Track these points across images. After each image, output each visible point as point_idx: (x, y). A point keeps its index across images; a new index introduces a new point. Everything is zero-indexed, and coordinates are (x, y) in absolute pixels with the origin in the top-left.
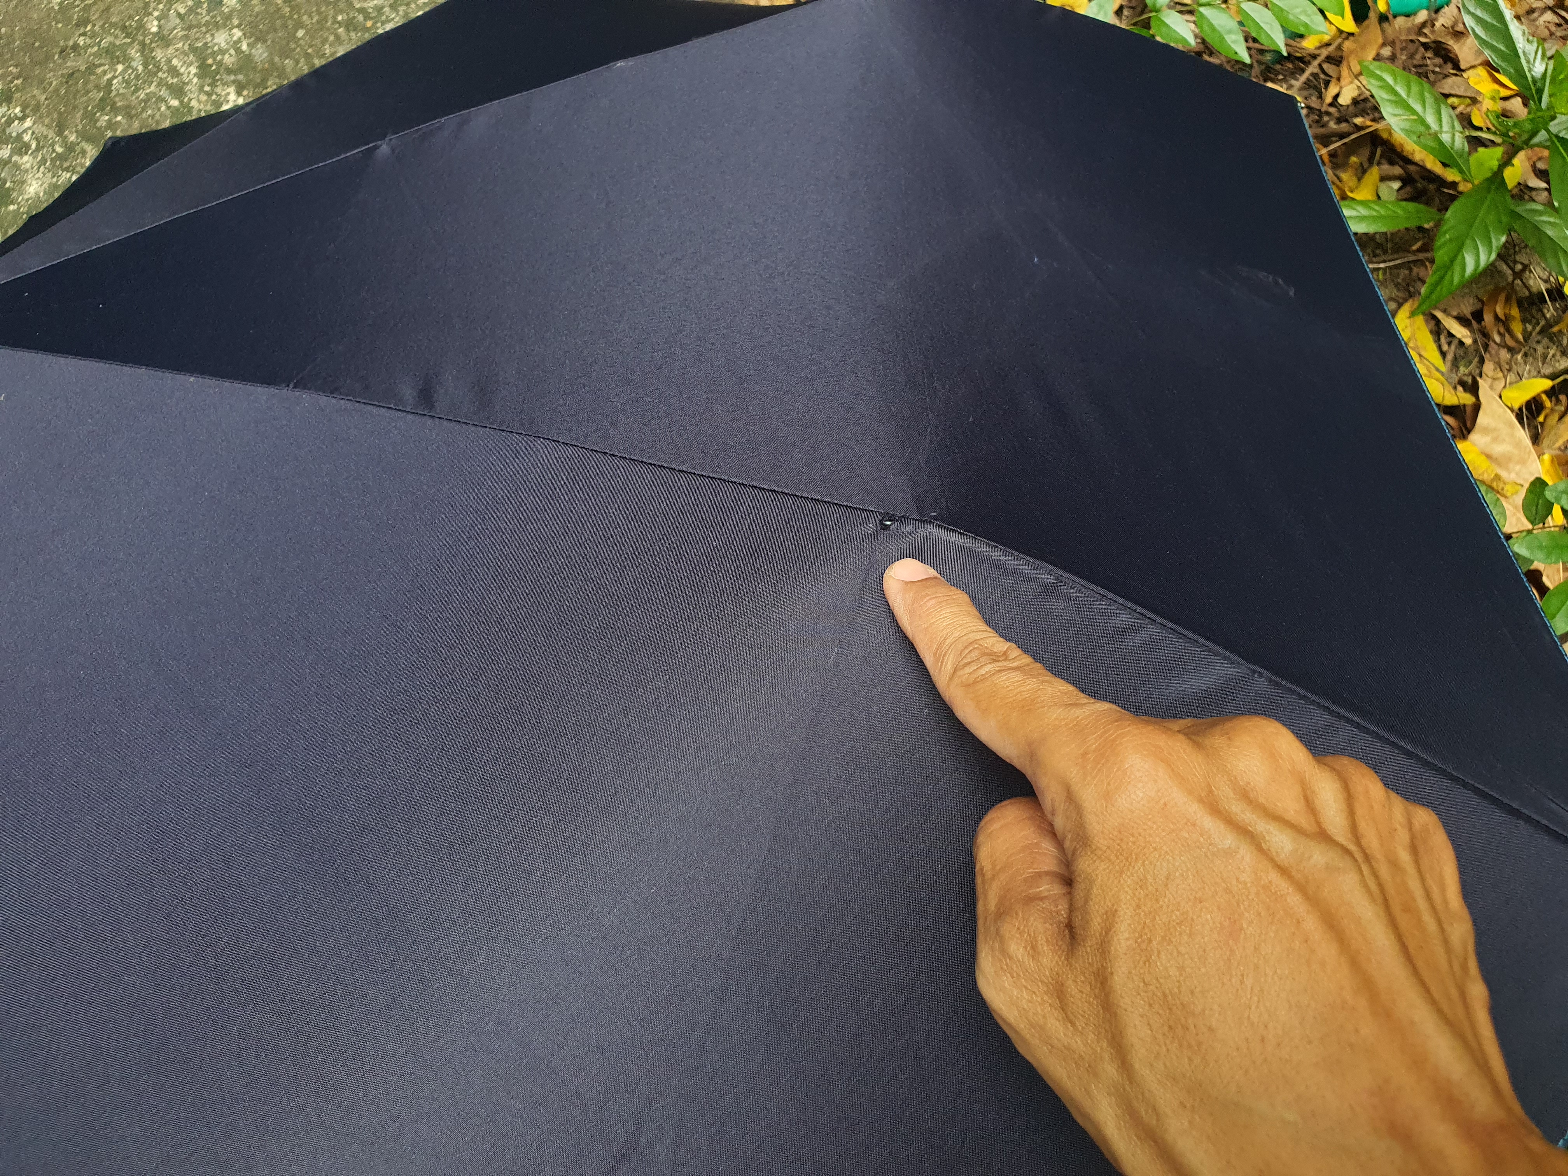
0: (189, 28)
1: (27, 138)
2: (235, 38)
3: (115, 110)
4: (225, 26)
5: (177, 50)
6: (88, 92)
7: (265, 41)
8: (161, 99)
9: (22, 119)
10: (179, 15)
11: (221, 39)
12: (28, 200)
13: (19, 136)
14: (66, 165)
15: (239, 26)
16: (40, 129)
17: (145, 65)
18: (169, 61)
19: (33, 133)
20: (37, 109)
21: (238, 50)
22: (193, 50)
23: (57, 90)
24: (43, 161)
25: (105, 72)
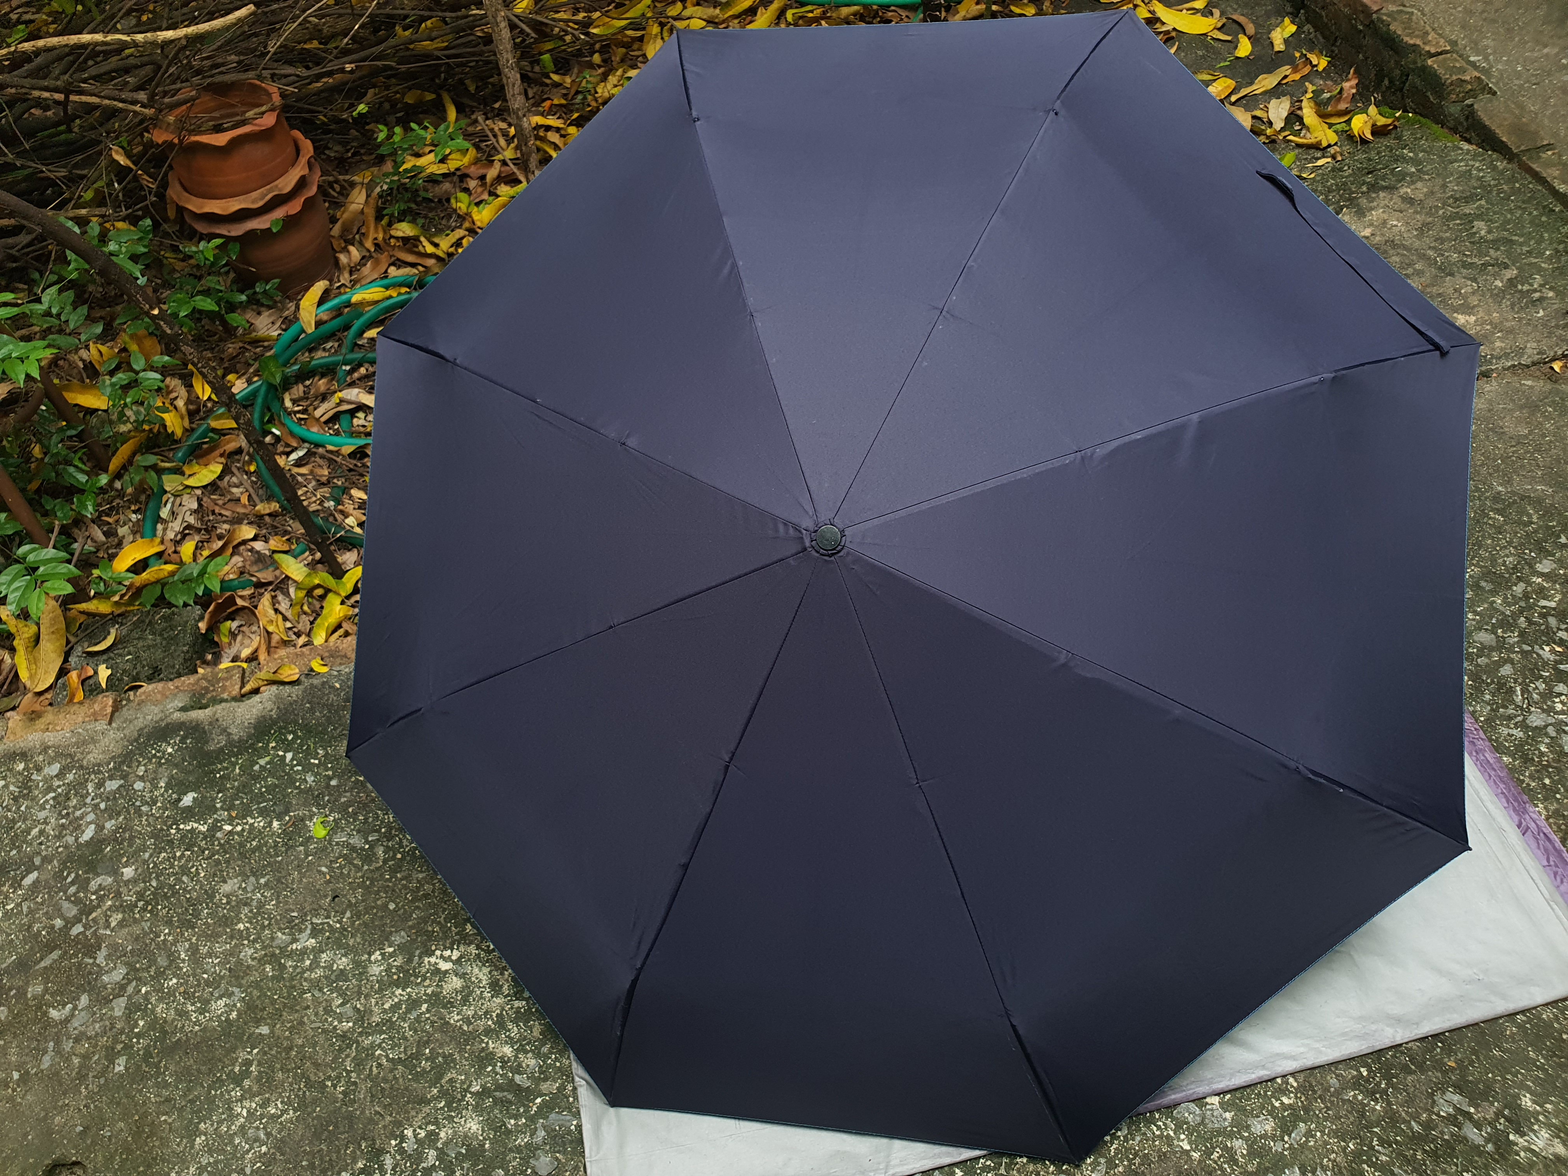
0: (359, 993)
1: (423, 1134)
2: (380, 958)
3: (418, 1056)
4: (365, 967)
5: (377, 1003)
6: (395, 1078)
7: (391, 932)
8: (418, 1019)
9: (403, 1138)
10: (342, 1005)
11: (375, 970)
12: (483, 1131)
13: (418, 1141)
14: (459, 1096)
15: (370, 954)
16: (418, 1121)
17: (382, 1032)
18: (385, 1011)
19: (421, 1128)
20: (399, 1124)
21: (391, 955)
22: (381, 990)
23: (385, 1107)
24: (450, 1119)
25: (380, 1065)
